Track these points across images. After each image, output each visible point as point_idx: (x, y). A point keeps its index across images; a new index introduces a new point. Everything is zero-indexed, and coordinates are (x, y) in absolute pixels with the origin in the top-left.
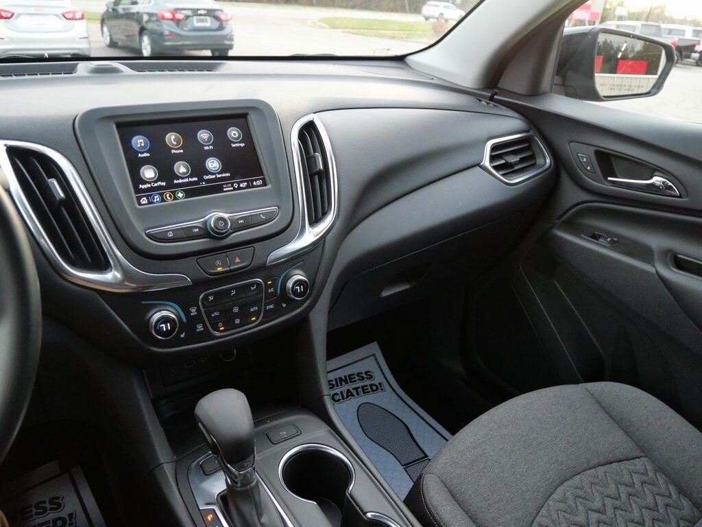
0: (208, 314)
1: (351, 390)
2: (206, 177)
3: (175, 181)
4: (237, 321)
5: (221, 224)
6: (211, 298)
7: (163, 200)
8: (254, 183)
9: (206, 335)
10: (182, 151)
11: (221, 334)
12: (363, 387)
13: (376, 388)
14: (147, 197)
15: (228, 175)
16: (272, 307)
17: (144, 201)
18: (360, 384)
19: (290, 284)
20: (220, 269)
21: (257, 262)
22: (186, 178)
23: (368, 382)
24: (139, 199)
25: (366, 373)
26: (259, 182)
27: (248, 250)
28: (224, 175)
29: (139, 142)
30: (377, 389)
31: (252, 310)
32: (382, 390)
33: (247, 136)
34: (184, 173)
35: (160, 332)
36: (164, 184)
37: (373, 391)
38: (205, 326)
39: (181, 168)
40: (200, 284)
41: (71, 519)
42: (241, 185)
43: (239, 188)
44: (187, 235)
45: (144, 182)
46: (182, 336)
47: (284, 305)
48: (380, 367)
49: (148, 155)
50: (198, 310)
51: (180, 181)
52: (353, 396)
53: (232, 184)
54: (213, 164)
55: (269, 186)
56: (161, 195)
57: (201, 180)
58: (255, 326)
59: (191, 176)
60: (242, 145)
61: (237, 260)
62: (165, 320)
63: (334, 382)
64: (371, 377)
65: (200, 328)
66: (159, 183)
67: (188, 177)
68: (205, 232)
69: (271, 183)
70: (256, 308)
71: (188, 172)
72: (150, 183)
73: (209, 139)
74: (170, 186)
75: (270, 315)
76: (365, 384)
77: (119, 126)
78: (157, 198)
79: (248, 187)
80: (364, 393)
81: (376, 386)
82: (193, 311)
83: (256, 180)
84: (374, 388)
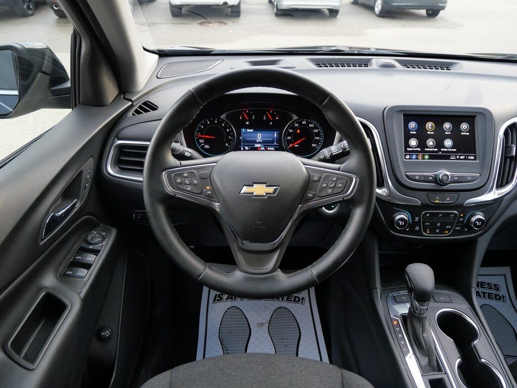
0: (424, 223)
1: (480, 292)
2: (442, 150)
3: (426, 149)
4: (438, 231)
5: (445, 178)
6: (428, 215)
7: (417, 159)
8: (469, 158)
9: (419, 233)
10: (433, 133)
11: (427, 235)
12: (489, 294)
13: (498, 298)
14: (410, 155)
15: (455, 150)
16: (459, 228)
17: (408, 157)
18: (488, 291)
19: (473, 219)
20: (437, 201)
21: (459, 202)
22: (431, 148)
23: (494, 292)
24: (406, 155)
25: (495, 285)
26: (473, 158)
27: (455, 195)
28: (453, 150)
29: (412, 125)
30: (500, 299)
31: (447, 227)
33: (472, 130)
34: (431, 146)
35: (398, 225)
36: (419, 149)
37: (496, 298)
38: (420, 228)
39: (430, 142)
40: (425, 206)
41: (302, 300)
42: (461, 157)
43: (459, 159)
44: (425, 180)
45: (410, 147)
46: (407, 230)
47: (466, 230)
48: (507, 285)
49: (415, 133)
50: (419, 219)
51: (428, 149)
52: (480, 296)
53: (456, 156)
54: (448, 143)
55: (477, 161)
56: (417, 155)
57: (439, 150)
58: (446, 236)
59: (435, 148)
60: (468, 134)
61: (448, 199)
62: (402, 219)
64: (498, 289)
65: (417, 228)
66: (417, 149)
67: (433, 148)
68: (436, 180)
69: (479, 160)
70: (450, 227)
71: (433, 145)
72: (413, 148)
73: (450, 128)
74: (423, 151)
75: (456, 233)
76: (491, 292)
77: (405, 115)
78: (414, 157)
79: (464, 159)
80: (489, 297)
82: (417, 219)
83: (470, 156)
84: (498, 297)
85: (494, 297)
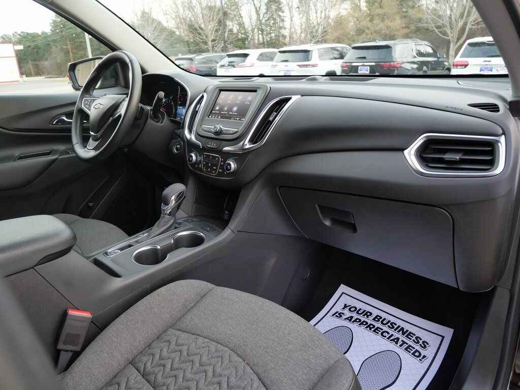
23: (417, 347)
32: (420, 360)
63: (396, 327)
81: (420, 354)
85: (412, 352)
